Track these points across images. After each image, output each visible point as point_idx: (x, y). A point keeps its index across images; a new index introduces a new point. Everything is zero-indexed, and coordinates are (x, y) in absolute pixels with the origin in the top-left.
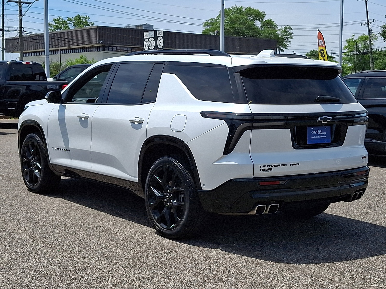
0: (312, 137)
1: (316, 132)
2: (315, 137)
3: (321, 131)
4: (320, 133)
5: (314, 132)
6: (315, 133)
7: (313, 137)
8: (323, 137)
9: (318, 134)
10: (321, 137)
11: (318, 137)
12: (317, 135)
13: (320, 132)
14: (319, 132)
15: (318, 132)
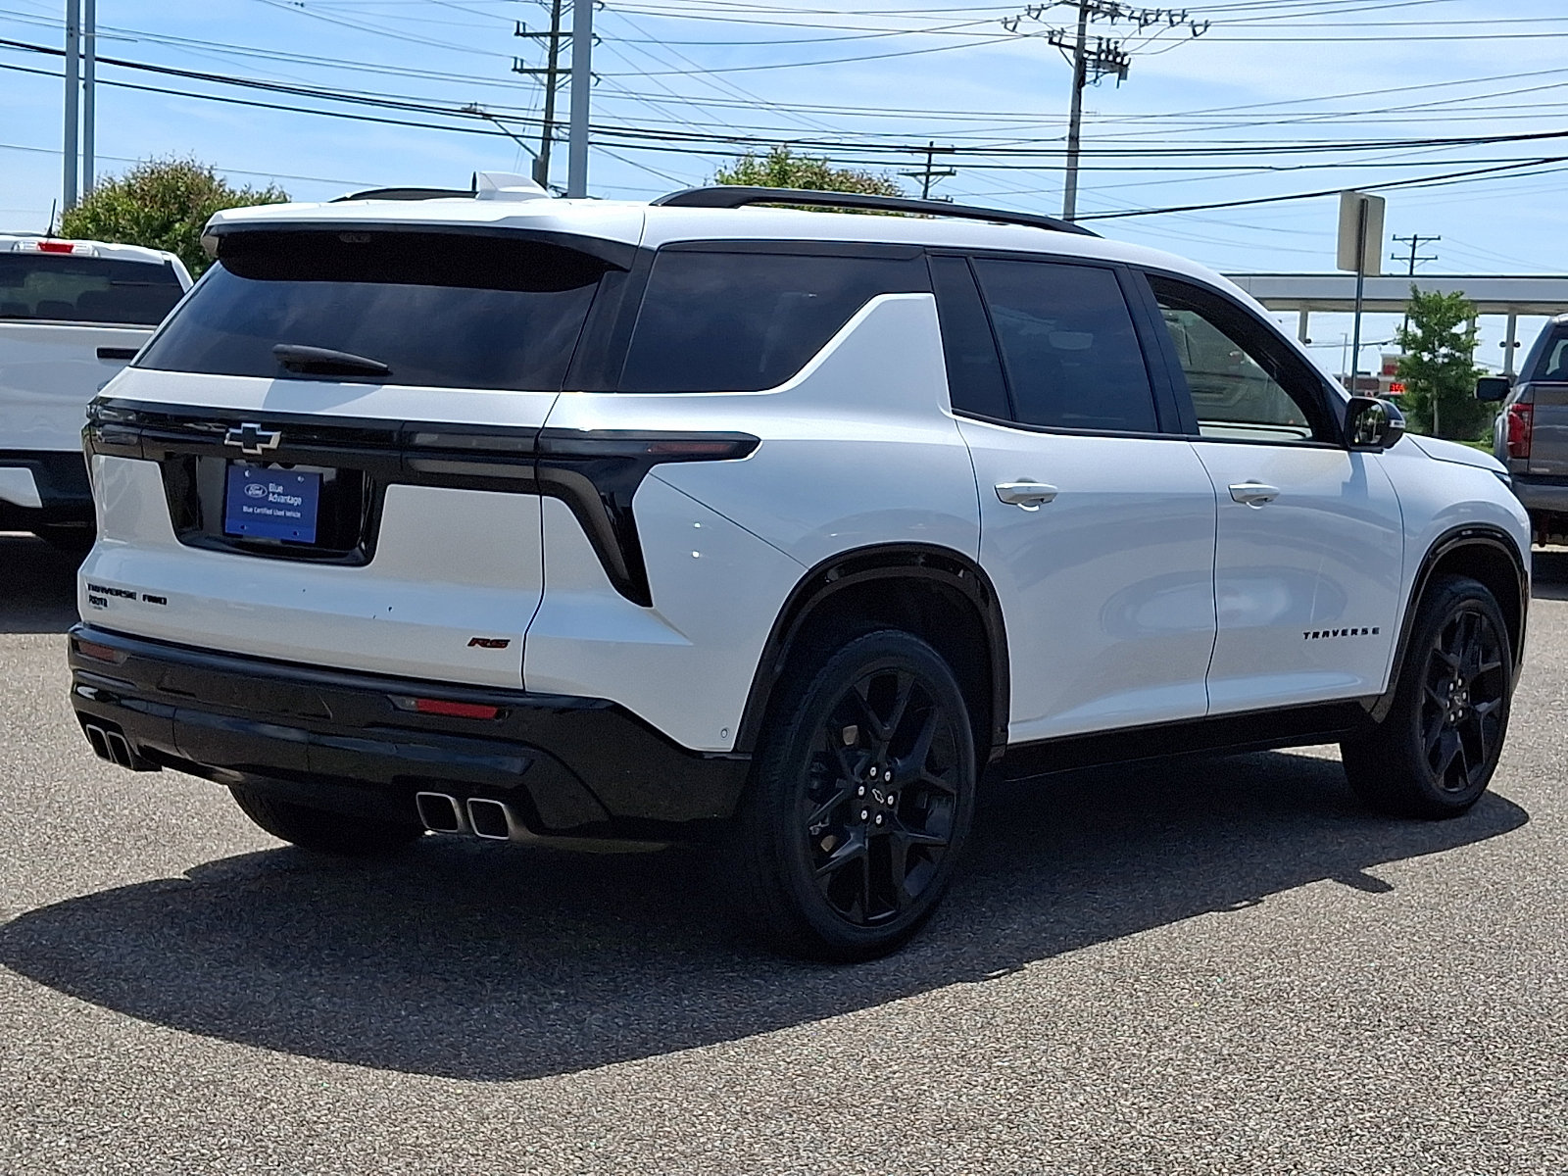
0: (245, 509)
1: (264, 492)
2: (258, 511)
3: (280, 489)
4: (276, 496)
5: (254, 491)
6: (258, 492)
7: (251, 510)
8: (288, 514)
9: (271, 498)
10: (282, 513)
11: (270, 512)
12: (263, 502)
13: (279, 494)
14: (274, 494)
15: (269, 493)
